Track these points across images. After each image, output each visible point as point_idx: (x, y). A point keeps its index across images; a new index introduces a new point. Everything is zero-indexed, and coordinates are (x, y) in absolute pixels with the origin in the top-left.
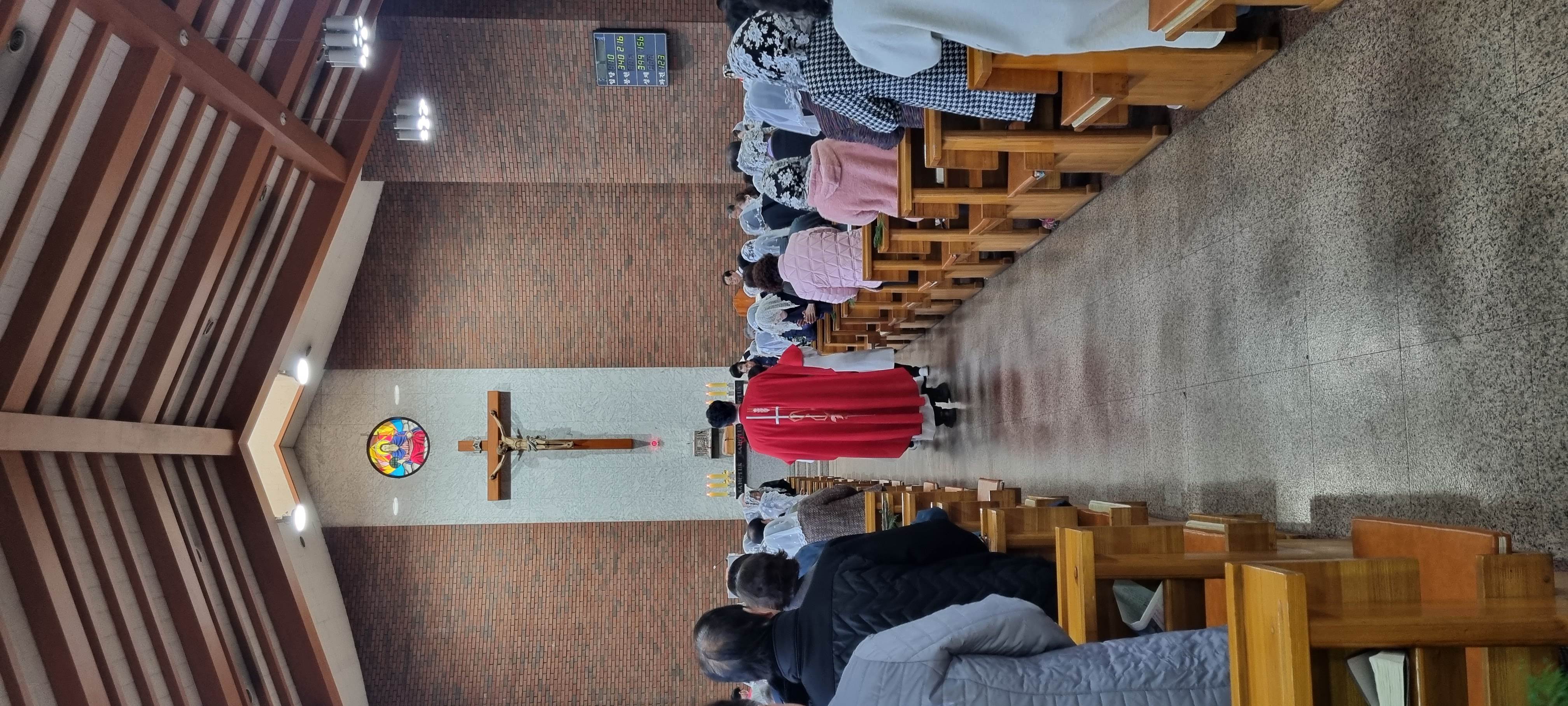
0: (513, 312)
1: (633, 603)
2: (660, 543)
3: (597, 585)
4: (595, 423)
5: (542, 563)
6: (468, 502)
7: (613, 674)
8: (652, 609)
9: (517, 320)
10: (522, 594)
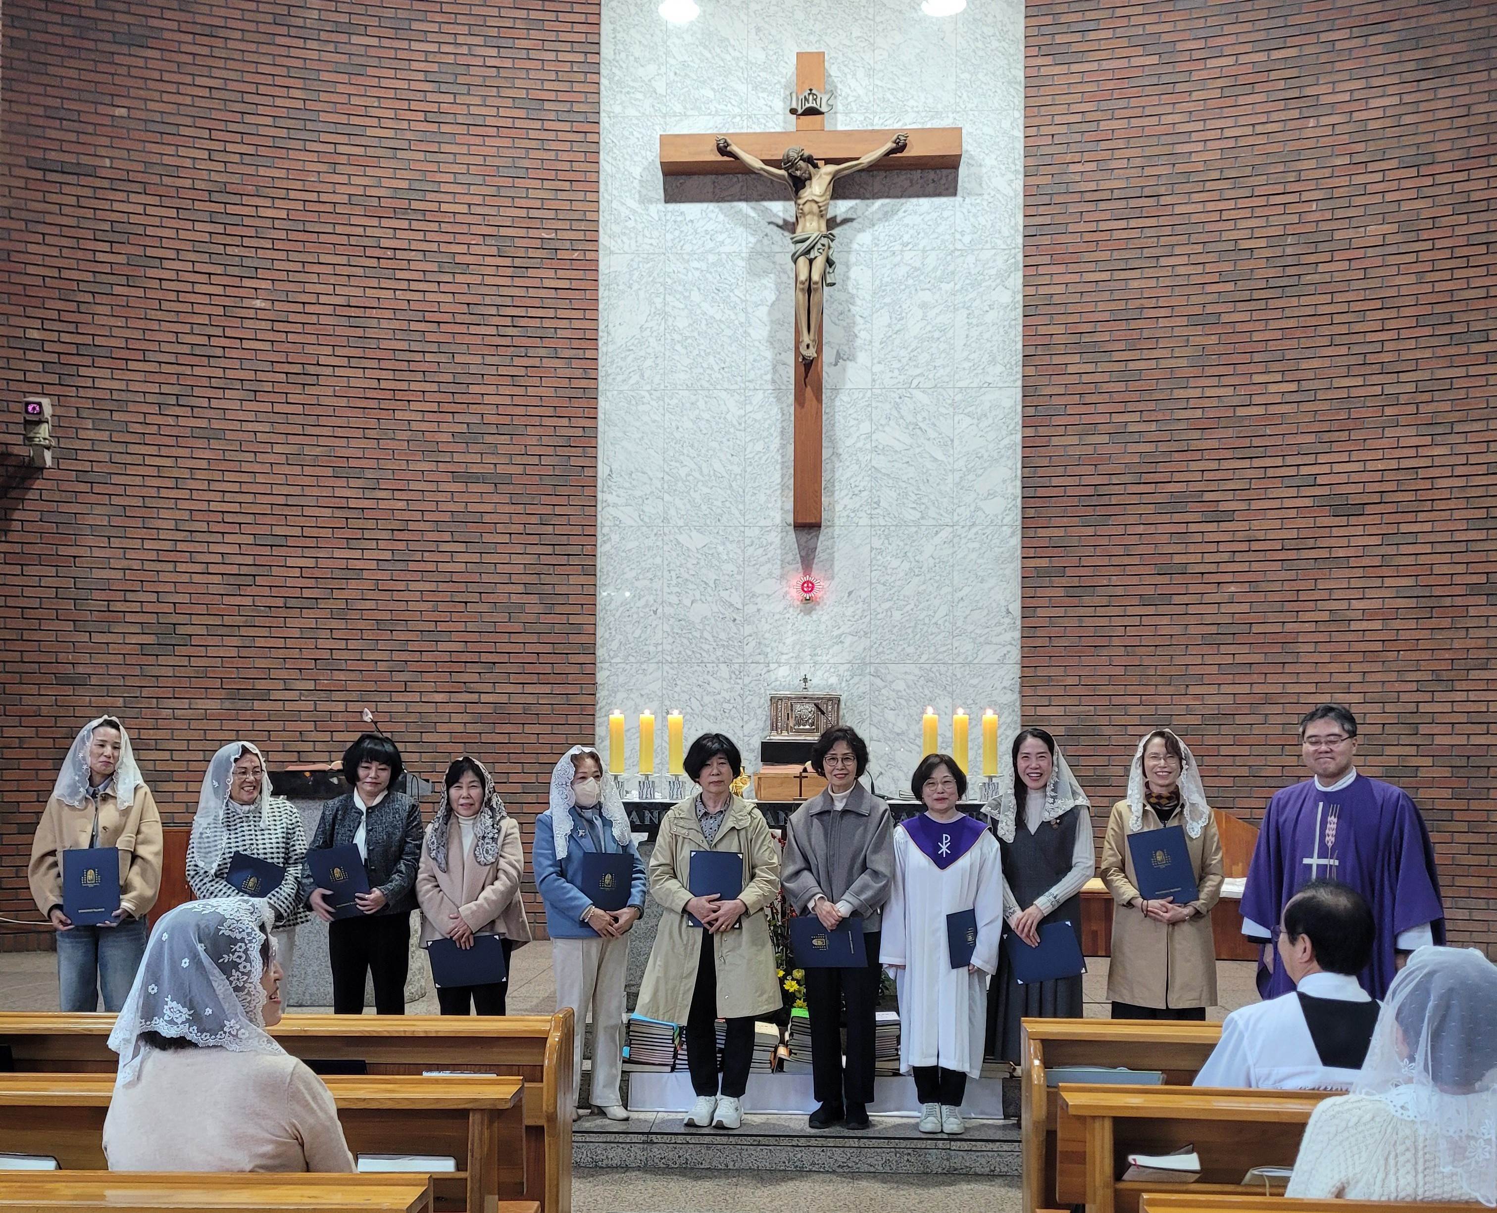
0: (1187, 188)
1: (371, 524)
2: (534, 599)
3: (424, 426)
4: (866, 427)
5: (489, 280)
6: (661, 90)
7: (168, 462)
8: (351, 573)
9: (1163, 200)
10: (405, 224)
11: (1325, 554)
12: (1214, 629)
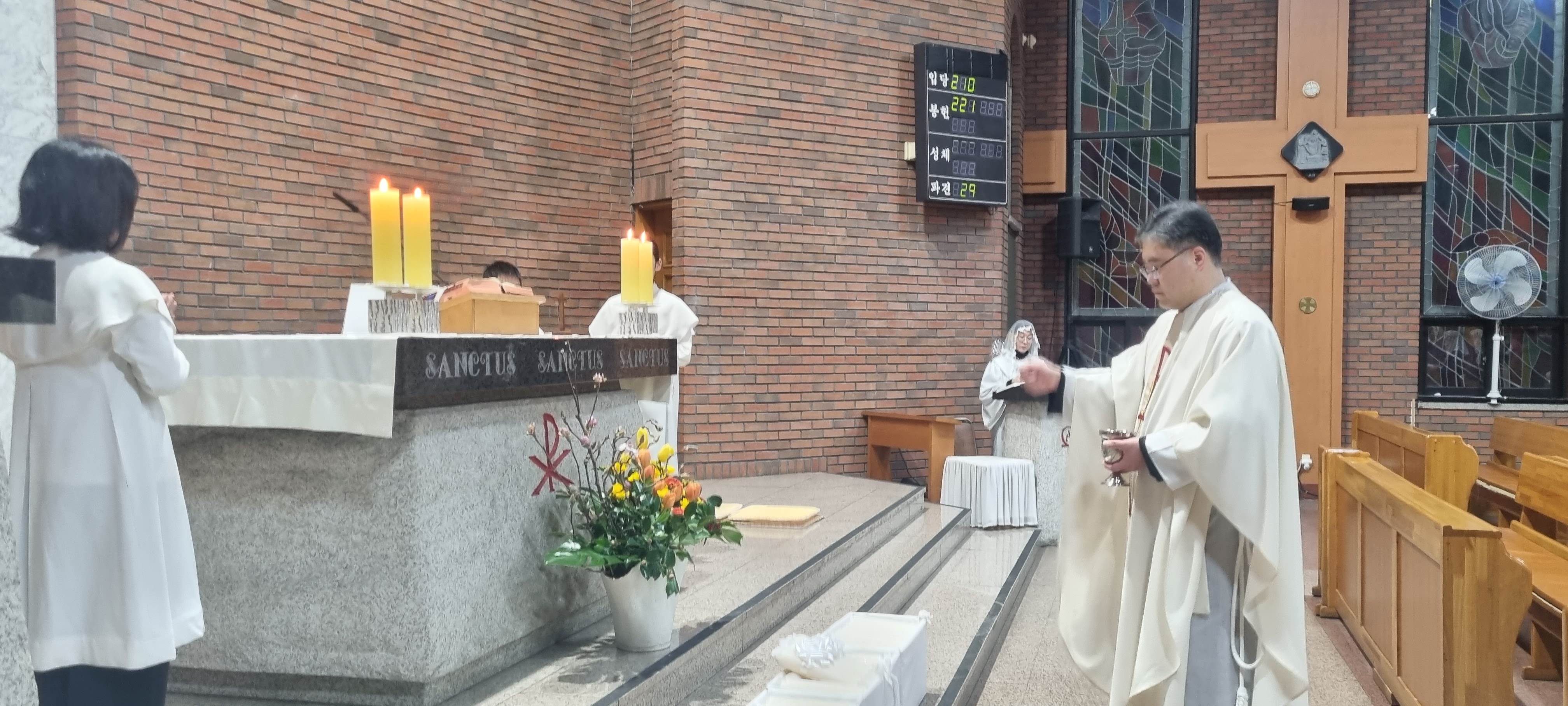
11: (370, 78)
12: (280, 139)
